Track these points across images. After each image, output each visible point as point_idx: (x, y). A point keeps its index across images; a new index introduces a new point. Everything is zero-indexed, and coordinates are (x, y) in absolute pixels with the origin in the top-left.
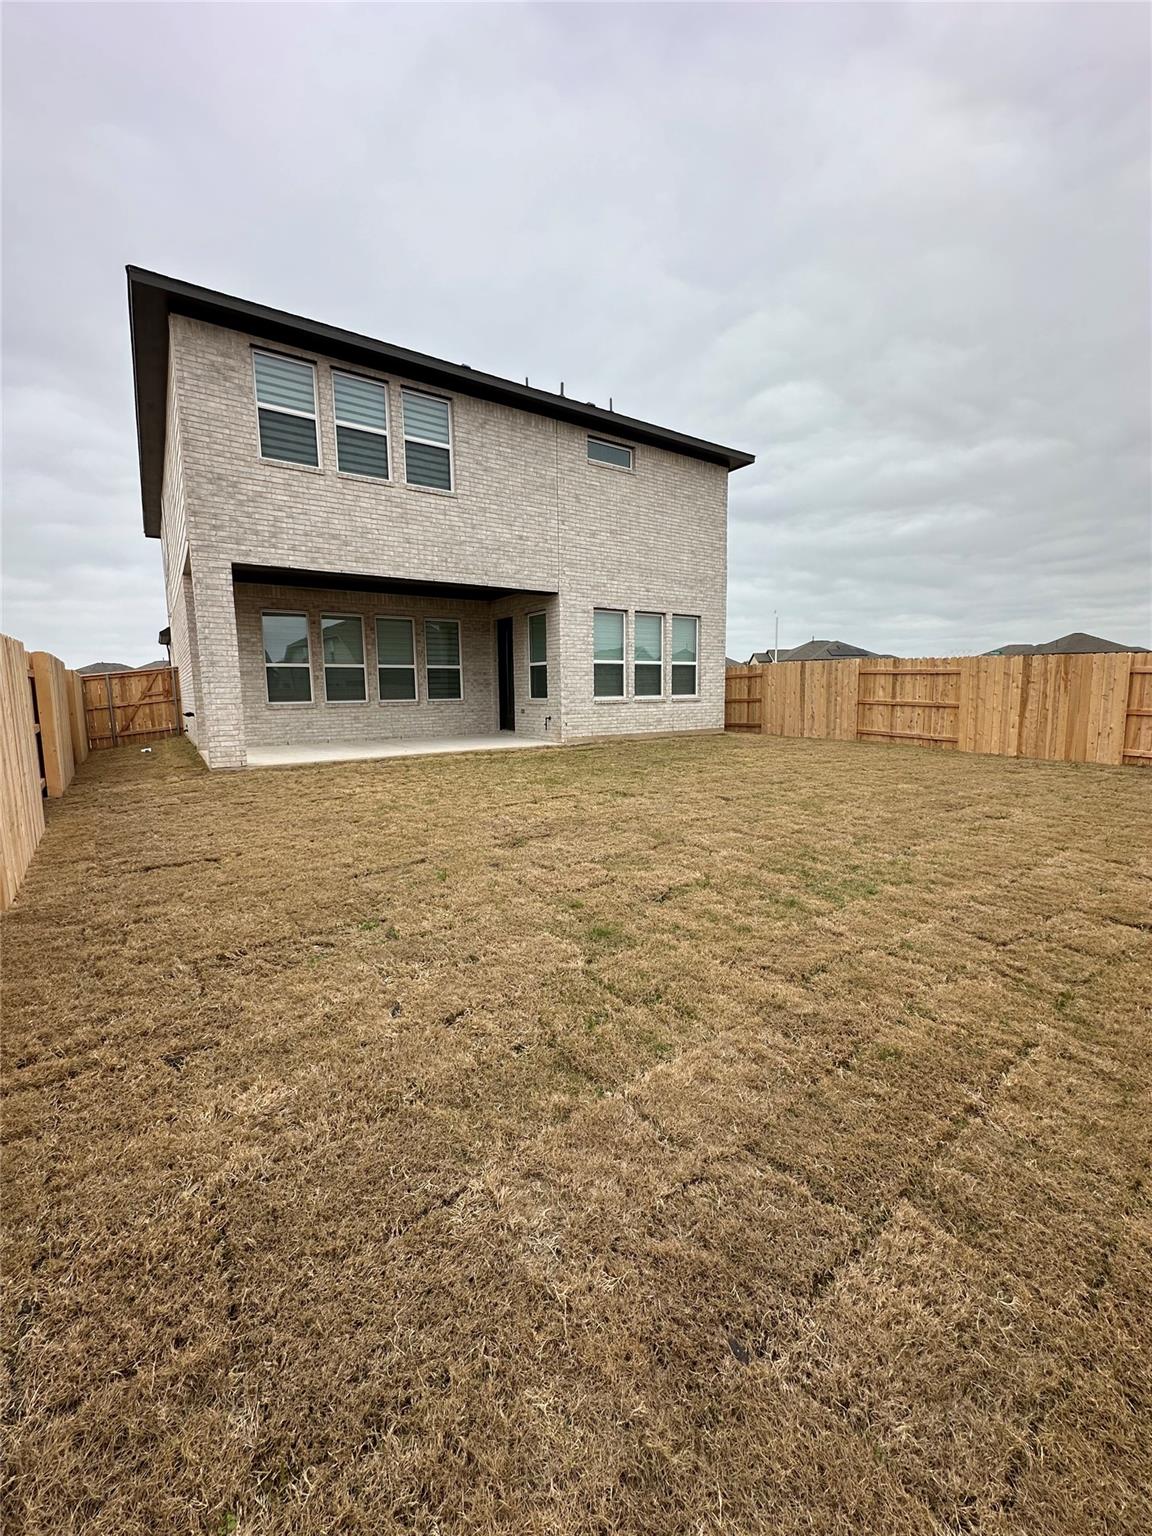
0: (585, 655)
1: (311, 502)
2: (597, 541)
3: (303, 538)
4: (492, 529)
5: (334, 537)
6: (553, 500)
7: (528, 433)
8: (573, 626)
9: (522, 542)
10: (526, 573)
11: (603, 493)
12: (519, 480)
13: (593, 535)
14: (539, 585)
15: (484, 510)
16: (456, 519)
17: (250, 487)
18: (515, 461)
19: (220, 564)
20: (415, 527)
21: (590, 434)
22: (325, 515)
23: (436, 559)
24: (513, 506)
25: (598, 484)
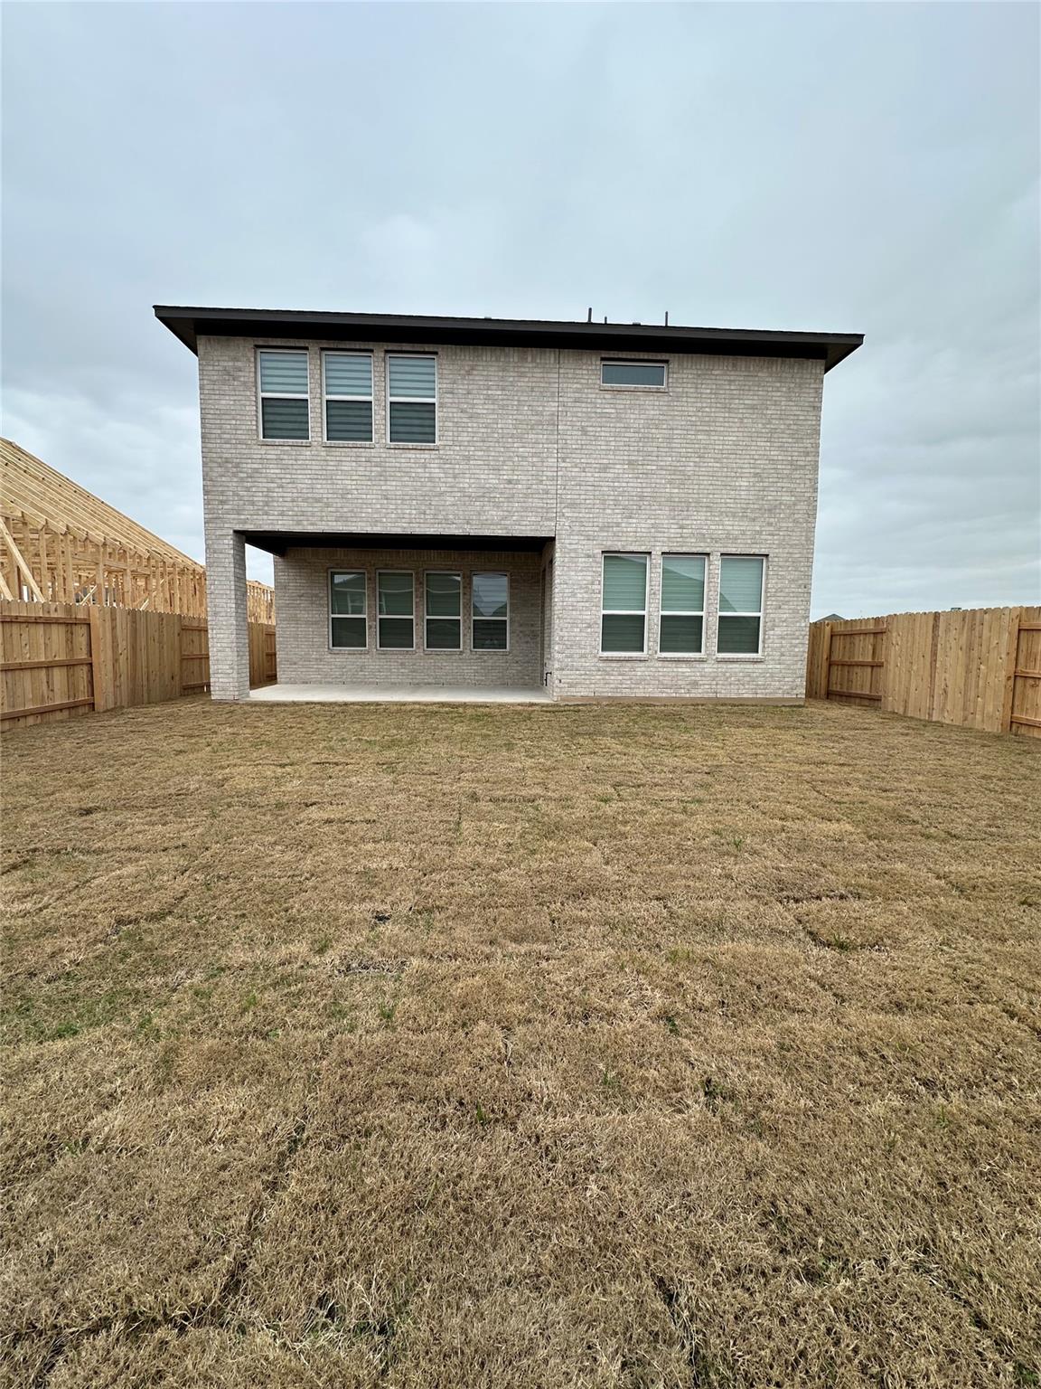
0: (587, 604)
1: (299, 472)
2: (609, 475)
3: (291, 504)
4: (476, 476)
5: (318, 500)
6: (551, 437)
7: (523, 370)
8: (573, 573)
9: (511, 486)
10: (514, 518)
11: (619, 420)
12: (510, 421)
13: (605, 468)
14: (531, 530)
15: (468, 458)
16: (437, 470)
17: (249, 466)
18: (505, 402)
19: (224, 532)
20: (394, 483)
21: (603, 356)
22: (310, 482)
23: (414, 512)
24: (502, 450)
25: (613, 411)
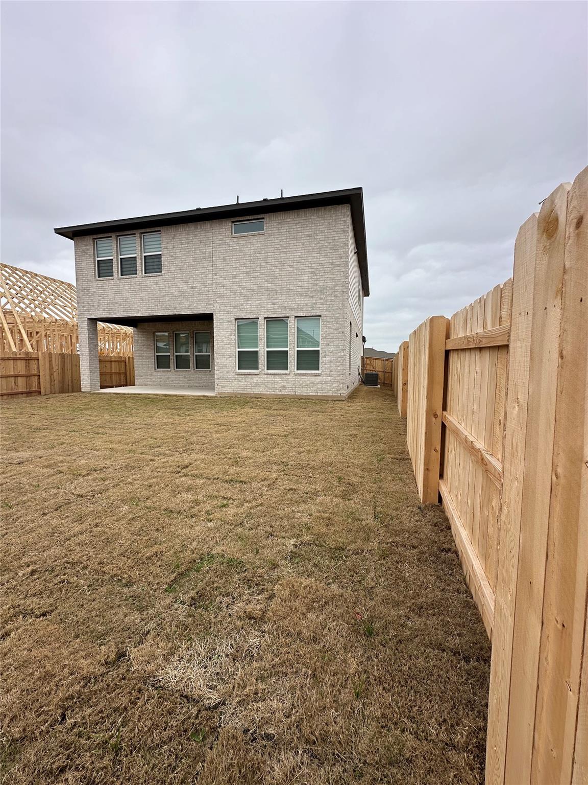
0: (229, 346)
1: (110, 291)
2: (237, 280)
3: (107, 306)
4: (178, 286)
5: (116, 303)
6: (209, 264)
7: (196, 233)
8: (221, 331)
9: (192, 290)
10: (195, 305)
11: (241, 251)
12: (191, 259)
13: (235, 277)
14: (202, 310)
15: (174, 278)
16: (162, 285)
17: (92, 290)
18: (189, 250)
19: (83, 319)
20: (145, 293)
21: (232, 220)
22: (113, 295)
23: (153, 305)
24: (188, 272)
25: (238, 247)
